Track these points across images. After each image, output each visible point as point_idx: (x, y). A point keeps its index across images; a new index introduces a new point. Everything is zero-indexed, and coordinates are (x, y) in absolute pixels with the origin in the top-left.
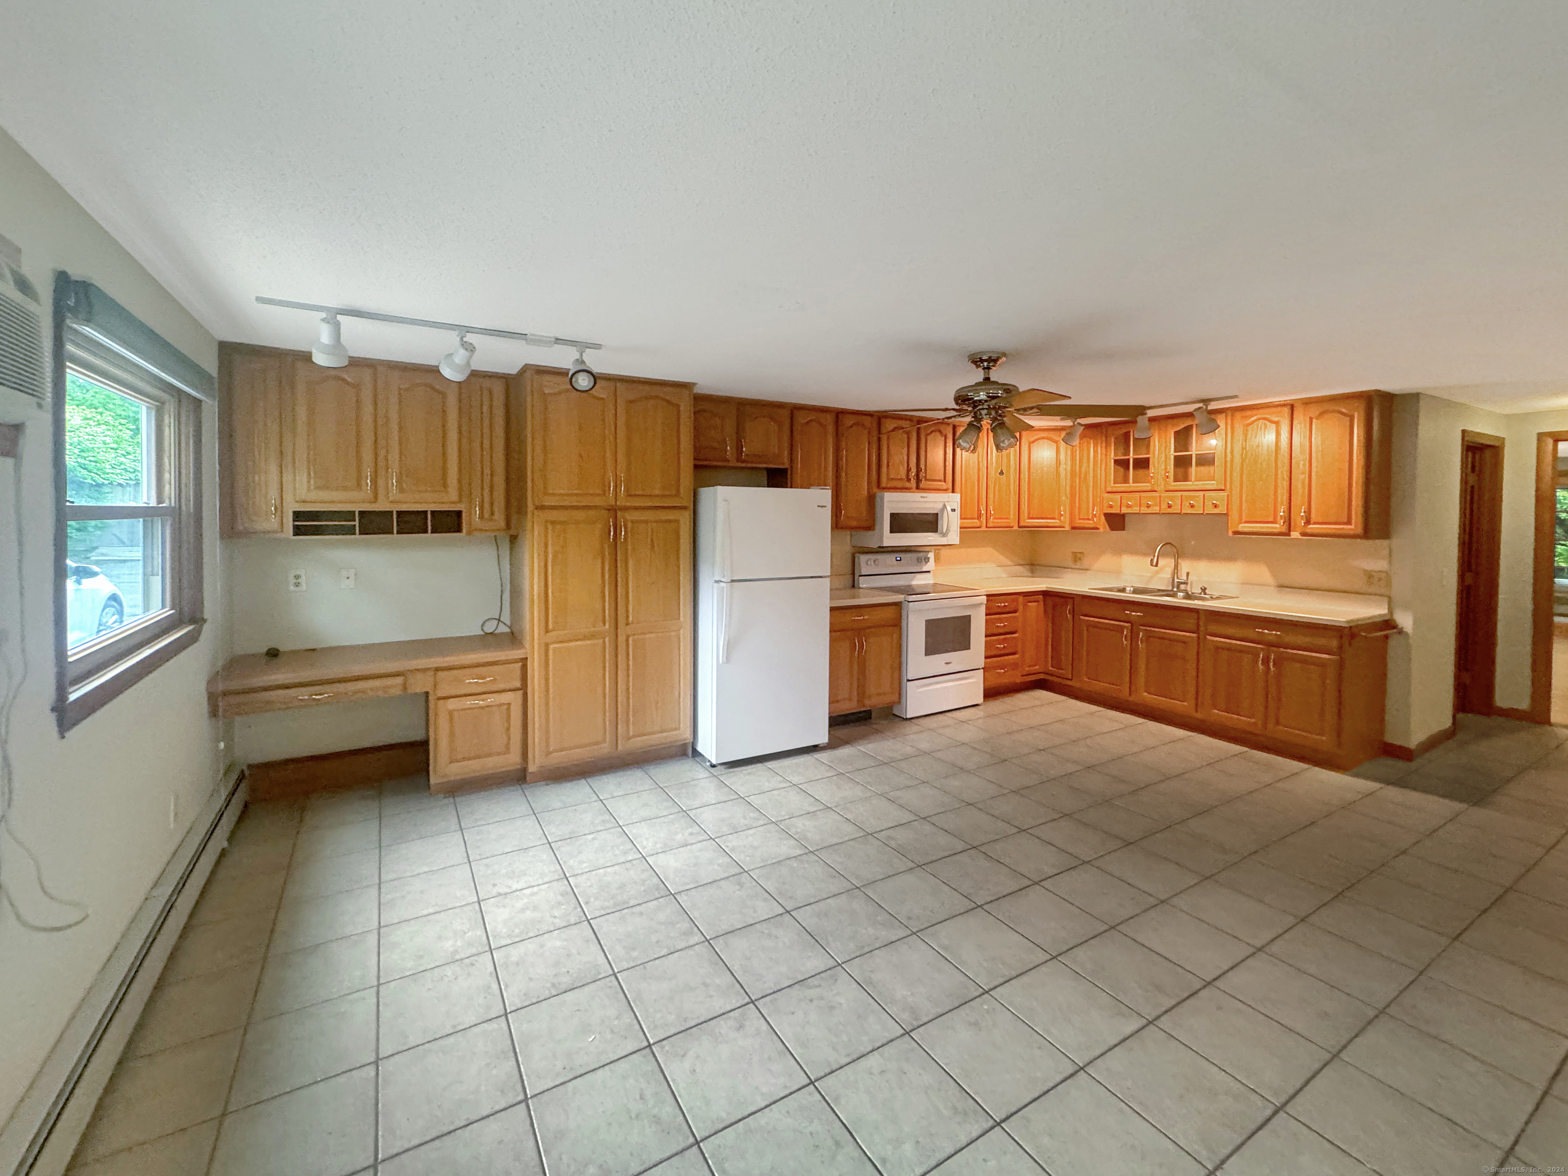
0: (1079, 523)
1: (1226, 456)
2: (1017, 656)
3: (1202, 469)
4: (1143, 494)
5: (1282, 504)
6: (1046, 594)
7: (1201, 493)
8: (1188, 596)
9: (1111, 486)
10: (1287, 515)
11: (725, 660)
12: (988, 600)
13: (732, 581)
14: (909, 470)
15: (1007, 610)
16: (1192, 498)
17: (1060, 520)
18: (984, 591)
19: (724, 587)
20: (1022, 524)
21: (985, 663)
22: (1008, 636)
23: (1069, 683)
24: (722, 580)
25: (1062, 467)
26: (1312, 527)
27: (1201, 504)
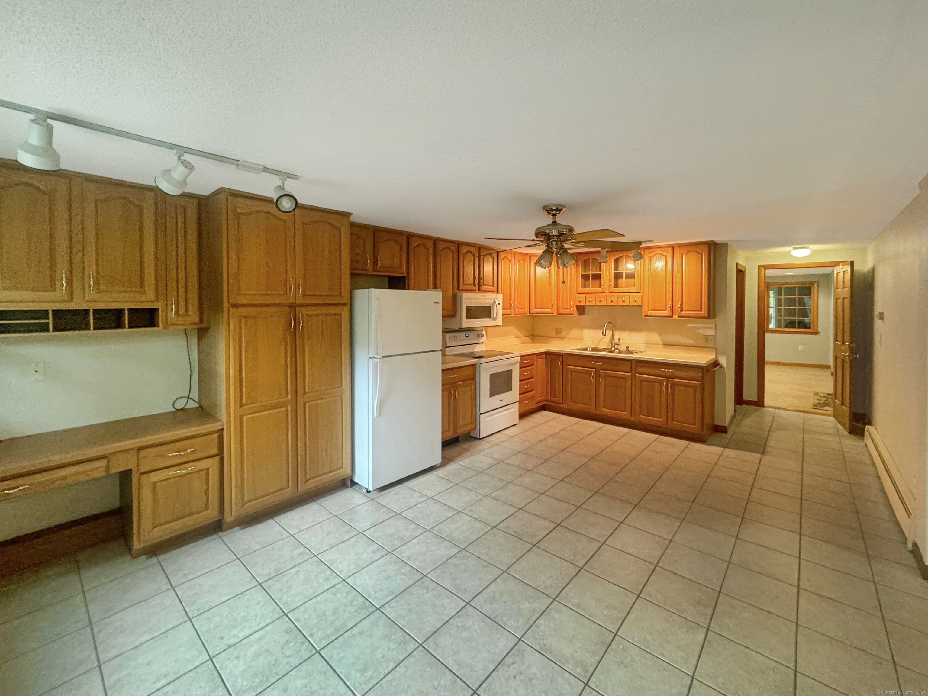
0: (562, 311)
1: (640, 274)
2: (533, 392)
3: (627, 280)
4: (597, 294)
5: (669, 300)
6: (547, 353)
7: (628, 294)
8: (620, 352)
9: (580, 289)
10: (671, 307)
11: (378, 414)
12: (521, 359)
13: (384, 357)
14: (474, 278)
15: (528, 365)
16: (624, 297)
17: (552, 309)
18: (518, 354)
19: (377, 362)
20: (531, 312)
21: (520, 398)
22: (529, 380)
23: (561, 405)
24: (376, 356)
25: (553, 278)
26: (684, 313)
27: (628, 300)
